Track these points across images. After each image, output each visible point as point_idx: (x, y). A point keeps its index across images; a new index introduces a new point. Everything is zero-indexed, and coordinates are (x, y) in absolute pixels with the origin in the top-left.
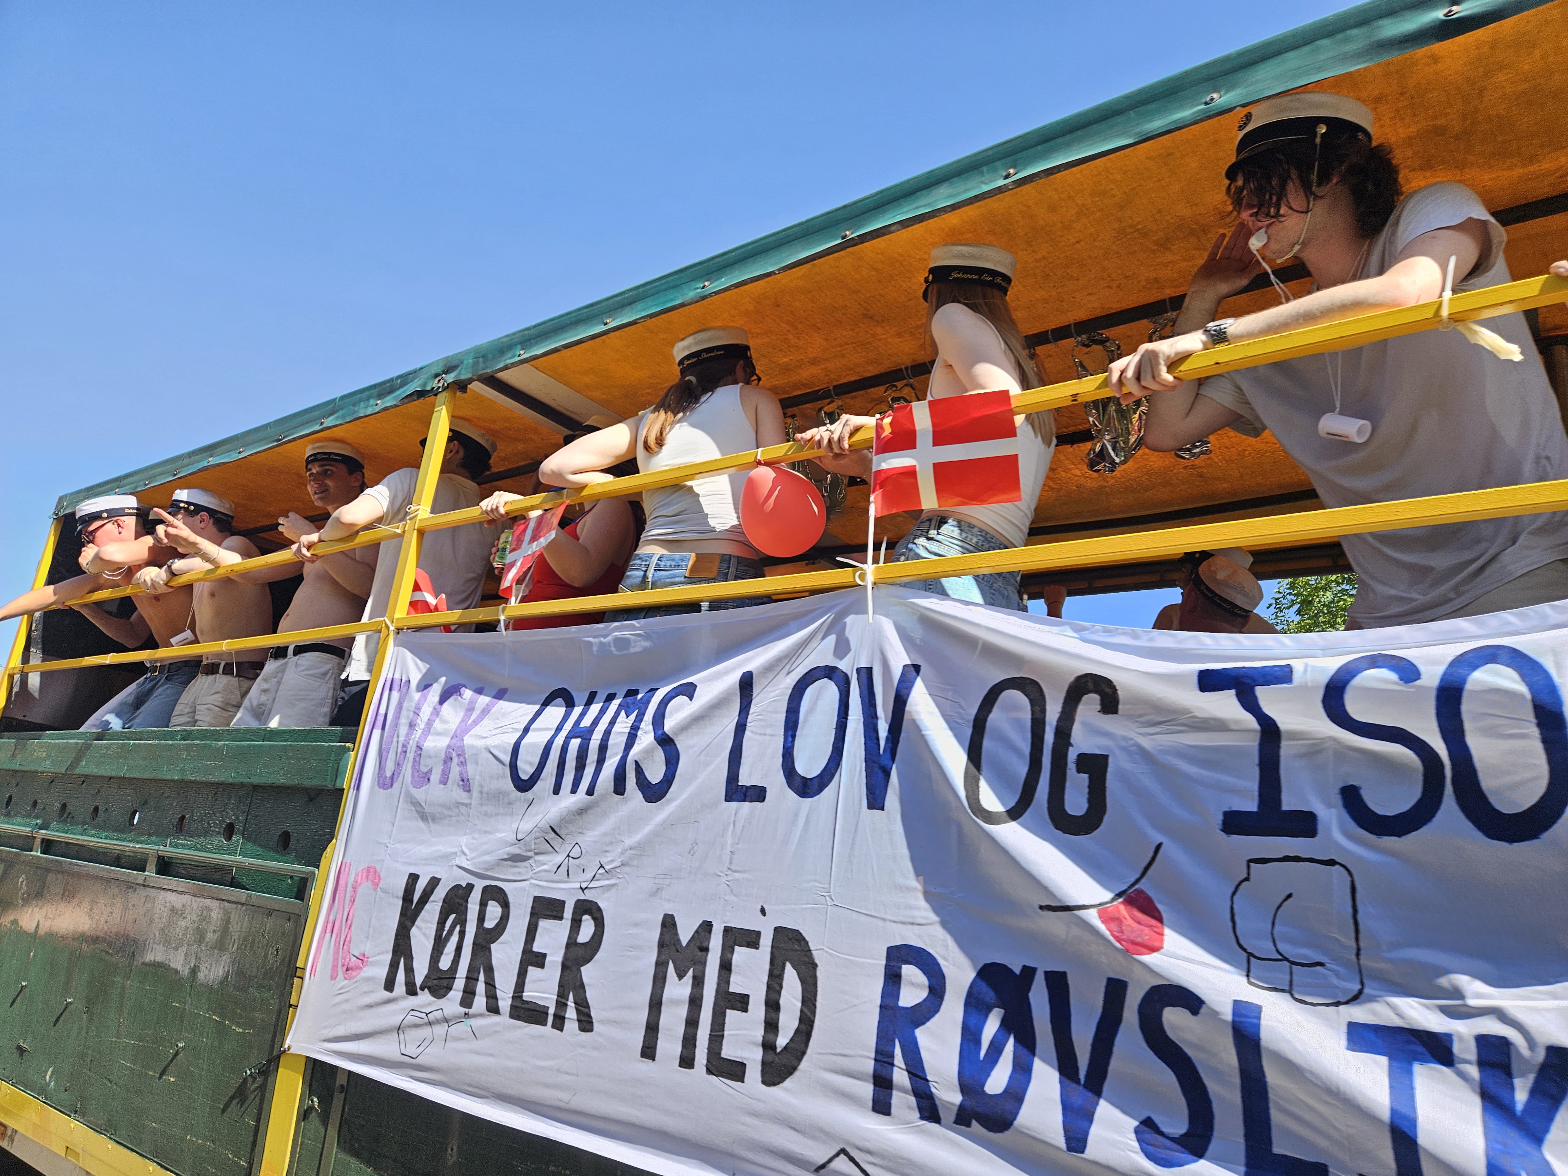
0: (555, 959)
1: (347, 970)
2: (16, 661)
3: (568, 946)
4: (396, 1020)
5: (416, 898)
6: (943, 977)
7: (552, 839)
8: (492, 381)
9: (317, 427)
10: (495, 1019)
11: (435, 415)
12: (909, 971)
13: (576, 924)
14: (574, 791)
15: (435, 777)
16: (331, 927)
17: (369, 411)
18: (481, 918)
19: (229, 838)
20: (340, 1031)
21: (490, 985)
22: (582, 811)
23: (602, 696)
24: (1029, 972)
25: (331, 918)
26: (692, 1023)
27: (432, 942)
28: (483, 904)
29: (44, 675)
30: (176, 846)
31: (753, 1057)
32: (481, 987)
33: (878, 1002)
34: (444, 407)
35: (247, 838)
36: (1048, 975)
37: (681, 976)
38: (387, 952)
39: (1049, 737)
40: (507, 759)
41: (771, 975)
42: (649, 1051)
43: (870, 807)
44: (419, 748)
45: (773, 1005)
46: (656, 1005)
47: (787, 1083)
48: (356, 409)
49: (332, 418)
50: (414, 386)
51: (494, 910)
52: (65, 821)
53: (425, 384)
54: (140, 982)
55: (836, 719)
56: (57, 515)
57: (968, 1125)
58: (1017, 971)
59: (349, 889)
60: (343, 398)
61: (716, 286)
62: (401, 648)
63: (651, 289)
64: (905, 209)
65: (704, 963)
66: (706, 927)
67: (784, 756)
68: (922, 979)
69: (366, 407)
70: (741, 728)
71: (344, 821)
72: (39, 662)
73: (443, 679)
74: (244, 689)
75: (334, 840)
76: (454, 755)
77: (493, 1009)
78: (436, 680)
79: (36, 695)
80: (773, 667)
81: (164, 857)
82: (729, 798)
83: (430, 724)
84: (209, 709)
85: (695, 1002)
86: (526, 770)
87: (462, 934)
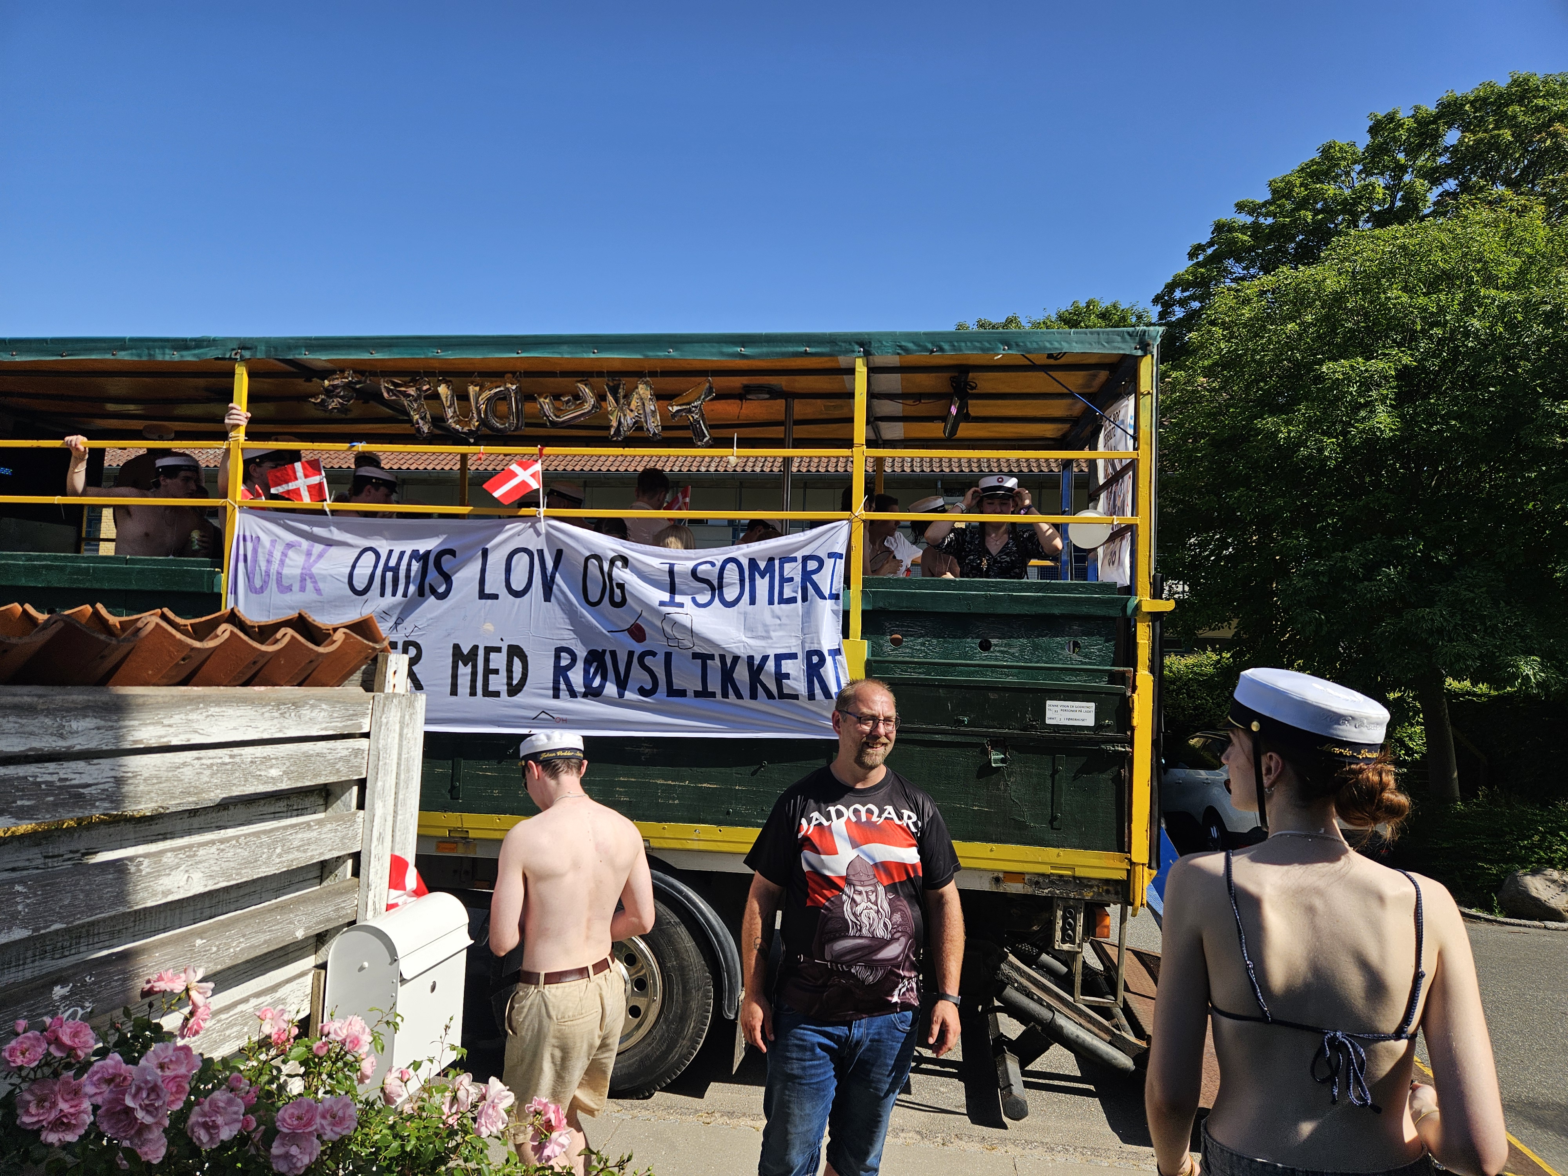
6: (576, 655)
9: (109, 357)
11: (237, 376)
12: (564, 655)
14: (394, 594)
15: (295, 588)
17: (167, 358)
22: (401, 604)
24: (604, 651)
26: (473, 681)
31: (504, 689)
33: (553, 665)
34: (243, 372)
36: (610, 652)
37: (465, 666)
39: (607, 576)
40: (346, 580)
41: (508, 661)
42: (454, 693)
43: (545, 601)
45: (510, 671)
46: (455, 676)
47: (519, 695)
48: (152, 352)
49: (124, 352)
50: (213, 353)
53: (224, 354)
55: (528, 568)
57: (587, 696)
58: (601, 652)
61: (447, 355)
62: (248, 515)
63: (401, 342)
65: (476, 660)
66: (474, 647)
67: (506, 582)
68: (568, 656)
69: (163, 354)
70: (483, 568)
76: (307, 578)
80: (496, 547)
82: (481, 598)
83: (283, 560)
85: (474, 674)
86: (360, 585)
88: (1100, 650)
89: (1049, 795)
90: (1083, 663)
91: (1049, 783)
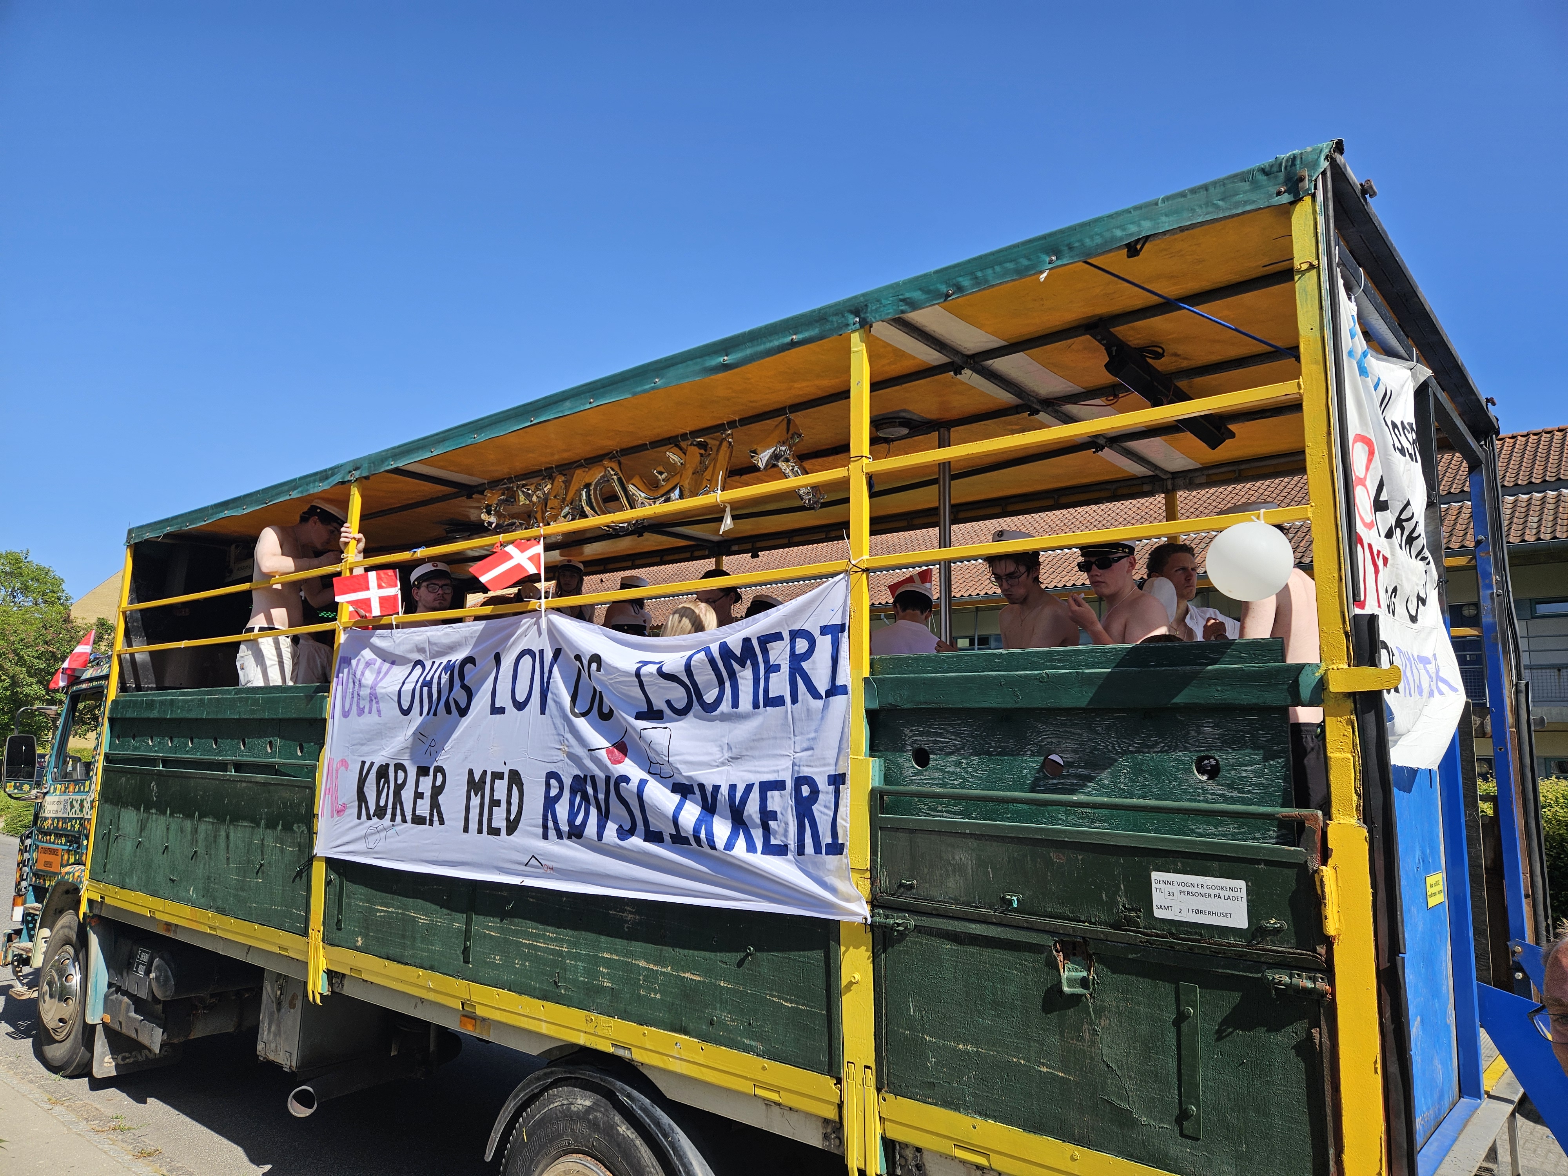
0: (428, 794)
1: (338, 812)
2: (120, 645)
3: (432, 788)
4: (363, 833)
5: (364, 773)
6: (563, 783)
7: (422, 738)
9: (287, 498)
10: (405, 825)
11: (352, 494)
12: (552, 782)
13: (435, 777)
14: (429, 713)
15: (367, 710)
16: (328, 791)
18: (396, 780)
19: (272, 749)
20: (339, 842)
21: (402, 810)
24: (586, 778)
25: (327, 786)
26: (481, 815)
27: (375, 793)
28: (396, 773)
30: (244, 755)
31: (503, 825)
32: (398, 812)
33: (543, 796)
34: (357, 492)
36: (591, 777)
37: (476, 795)
38: (355, 800)
40: (396, 698)
41: (508, 789)
42: (465, 829)
43: (541, 714)
44: (360, 695)
45: (509, 803)
46: (467, 809)
47: (515, 833)
48: (308, 488)
49: (295, 492)
50: (338, 477)
51: (401, 774)
53: (345, 476)
54: (234, 833)
55: (531, 673)
56: (129, 541)
57: (570, 838)
58: (583, 777)
59: (334, 770)
60: (301, 479)
65: (484, 788)
66: (485, 772)
67: (512, 692)
68: (557, 784)
69: (313, 488)
70: (495, 680)
71: (328, 736)
75: (325, 746)
76: (373, 697)
77: (404, 821)
80: (506, 652)
81: (236, 763)
82: (491, 712)
85: (482, 805)
86: (405, 704)
87: (388, 787)
88: (1259, 774)
89: (1173, 1065)
90: (1226, 800)
91: (1171, 1037)
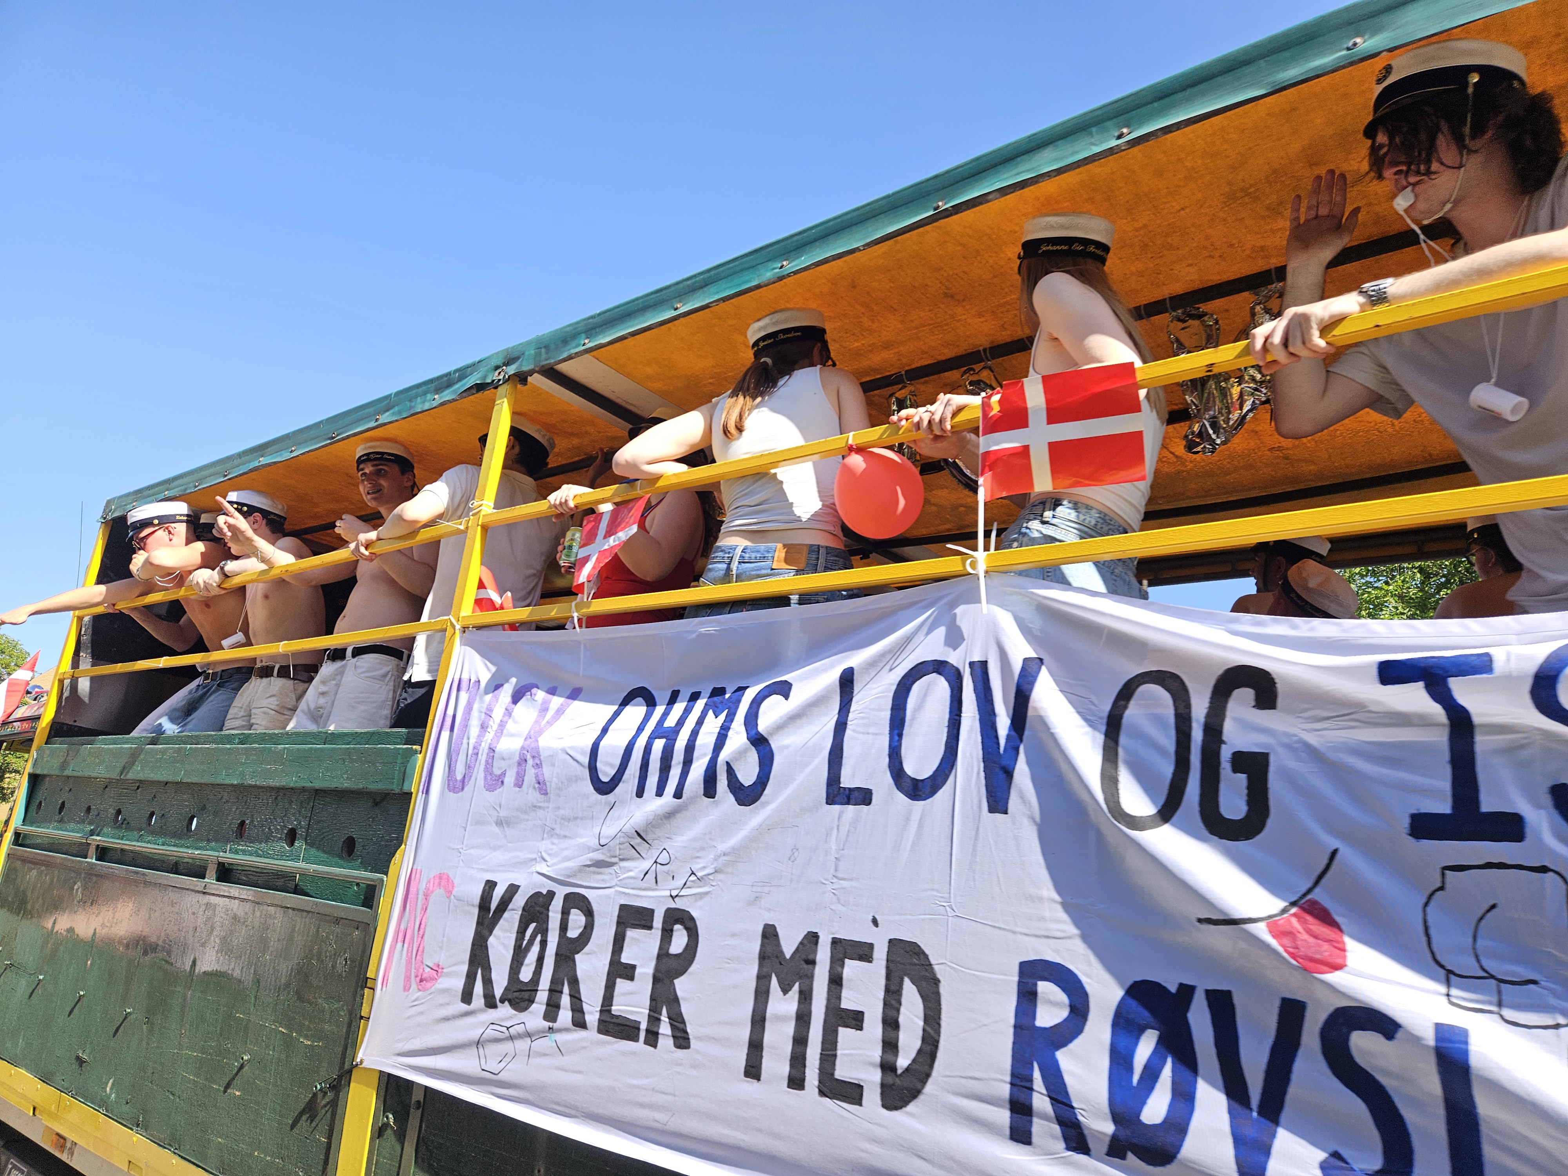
0: (646, 970)
1: (421, 981)
2: (66, 666)
3: (659, 957)
4: (475, 1034)
5: (493, 906)
6: (1086, 995)
7: (639, 844)
8: (551, 373)
9: (372, 424)
10: (581, 1034)
11: (496, 408)
12: (1045, 988)
13: (667, 934)
14: (660, 793)
16: (402, 936)
17: (427, 406)
18: (564, 927)
19: (291, 844)
20: (416, 1044)
21: (576, 998)
22: (670, 815)
23: (685, 694)
24: (1186, 992)
25: (403, 927)
26: (800, 1041)
27: (512, 952)
28: (565, 913)
29: (93, 679)
30: (236, 852)
31: (871, 1079)
32: (565, 1000)
33: (1012, 1021)
34: (505, 400)
35: (310, 844)
36: (1208, 992)
37: (785, 990)
38: (464, 963)
39: (1197, 734)
40: (586, 760)
41: (887, 990)
42: (753, 1071)
43: (992, 809)
44: (492, 750)
45: (891, 1023)
46: (759, 1021)
47: (911, 1107)
48: (413, 404)
49: (387, 414)
50: (474, 379)
51: (577, 919)
52: (120, 827)
53: (485, 377)
54: (202, 992)
55: (947, 716)
56: (105, 518)
57: (1123, 1157)
58: (1173, 989)
59: (421, 896)
60: (398, 393)
61: (796, 265)
62: (468, 648)
63: (723, 271)
64: (1005, 176)
65: (811, 977)
66: (812, 938)
67: (890, 756)
68: (1063, 997)
69: (424, 402)
70: (841, 727)
71: (413, 826)
72: (89, 667)
73: (514, 680)
74: (299, 692)
75: (403, 846)
76: (529, 757)
78: (507, 681)
79: (86, 700)
80: (873, 664)
81: (224, 864)
82: (831, 800)
83: (502, 725)
84: (265, 713)
85: (803, 1018)
86: (606, 773)
87: (544, 944)
